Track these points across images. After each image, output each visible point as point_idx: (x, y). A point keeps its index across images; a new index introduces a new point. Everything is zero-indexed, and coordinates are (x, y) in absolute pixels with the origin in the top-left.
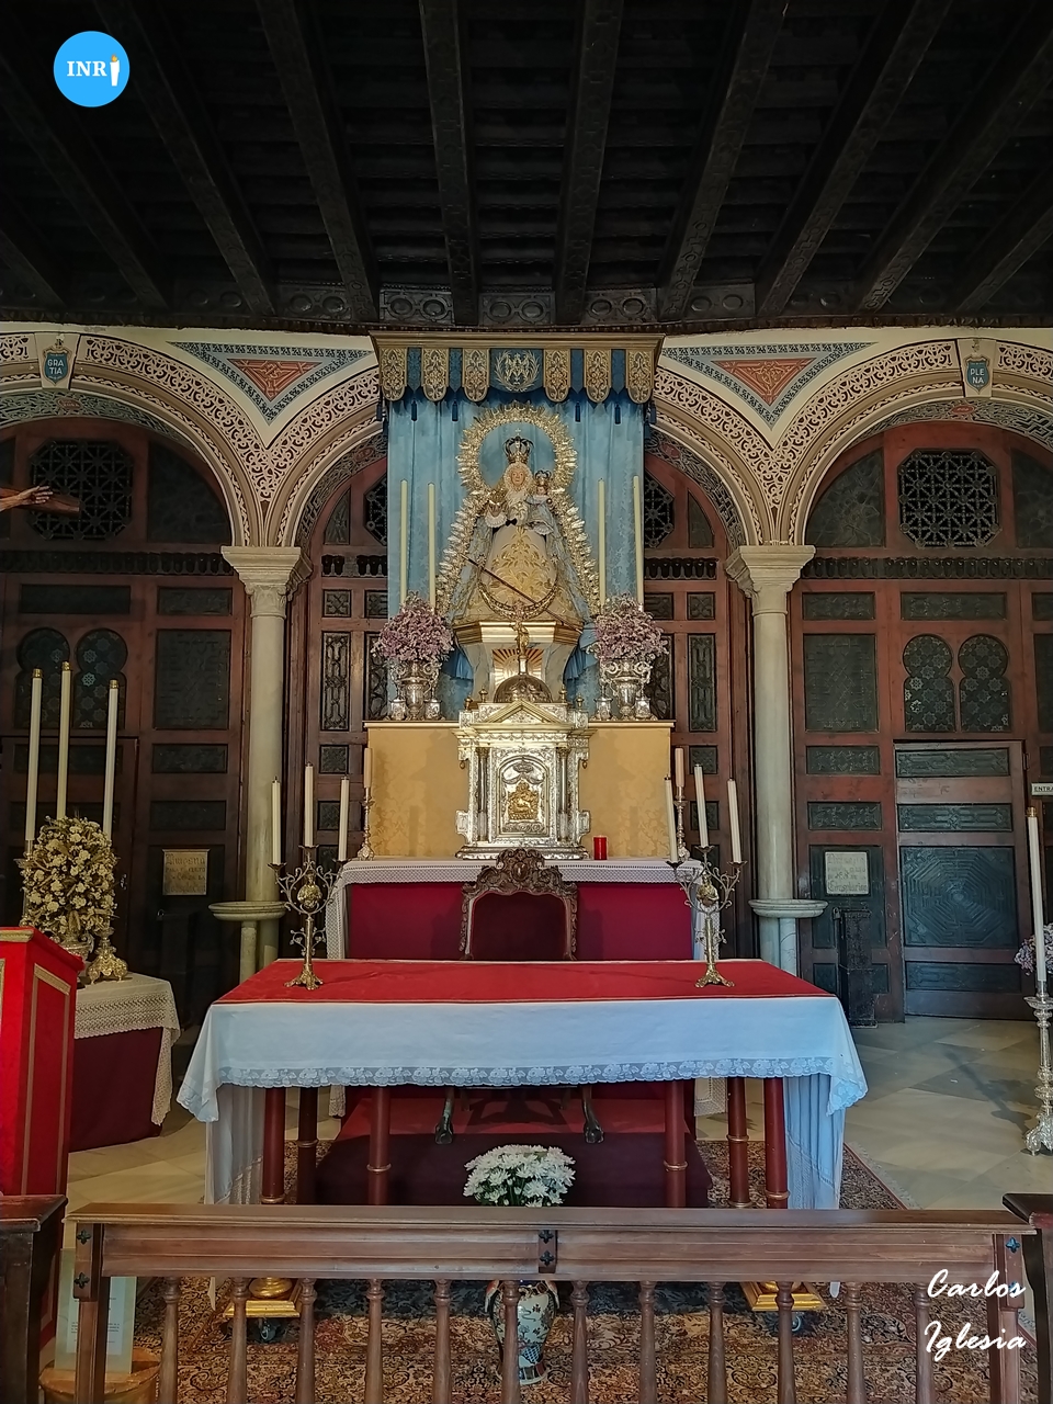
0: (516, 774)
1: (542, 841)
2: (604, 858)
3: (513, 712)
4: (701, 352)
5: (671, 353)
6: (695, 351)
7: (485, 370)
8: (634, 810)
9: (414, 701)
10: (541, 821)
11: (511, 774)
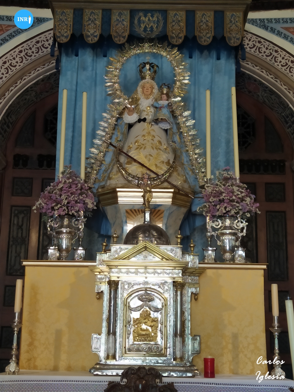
0: (140, 303)
1: (161, 360)
2: (213, 376)
3: (139, 252)
4: (274, 21)
5: (254, 22)
6: (270, 20)
7: (126, 23)
8: (235, 336)
9: (64, 247)
10: (159, 343)
11: (135, 303)
